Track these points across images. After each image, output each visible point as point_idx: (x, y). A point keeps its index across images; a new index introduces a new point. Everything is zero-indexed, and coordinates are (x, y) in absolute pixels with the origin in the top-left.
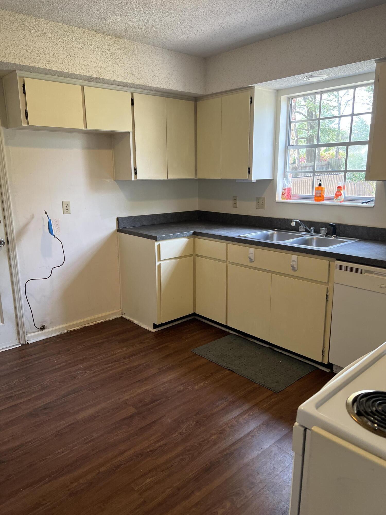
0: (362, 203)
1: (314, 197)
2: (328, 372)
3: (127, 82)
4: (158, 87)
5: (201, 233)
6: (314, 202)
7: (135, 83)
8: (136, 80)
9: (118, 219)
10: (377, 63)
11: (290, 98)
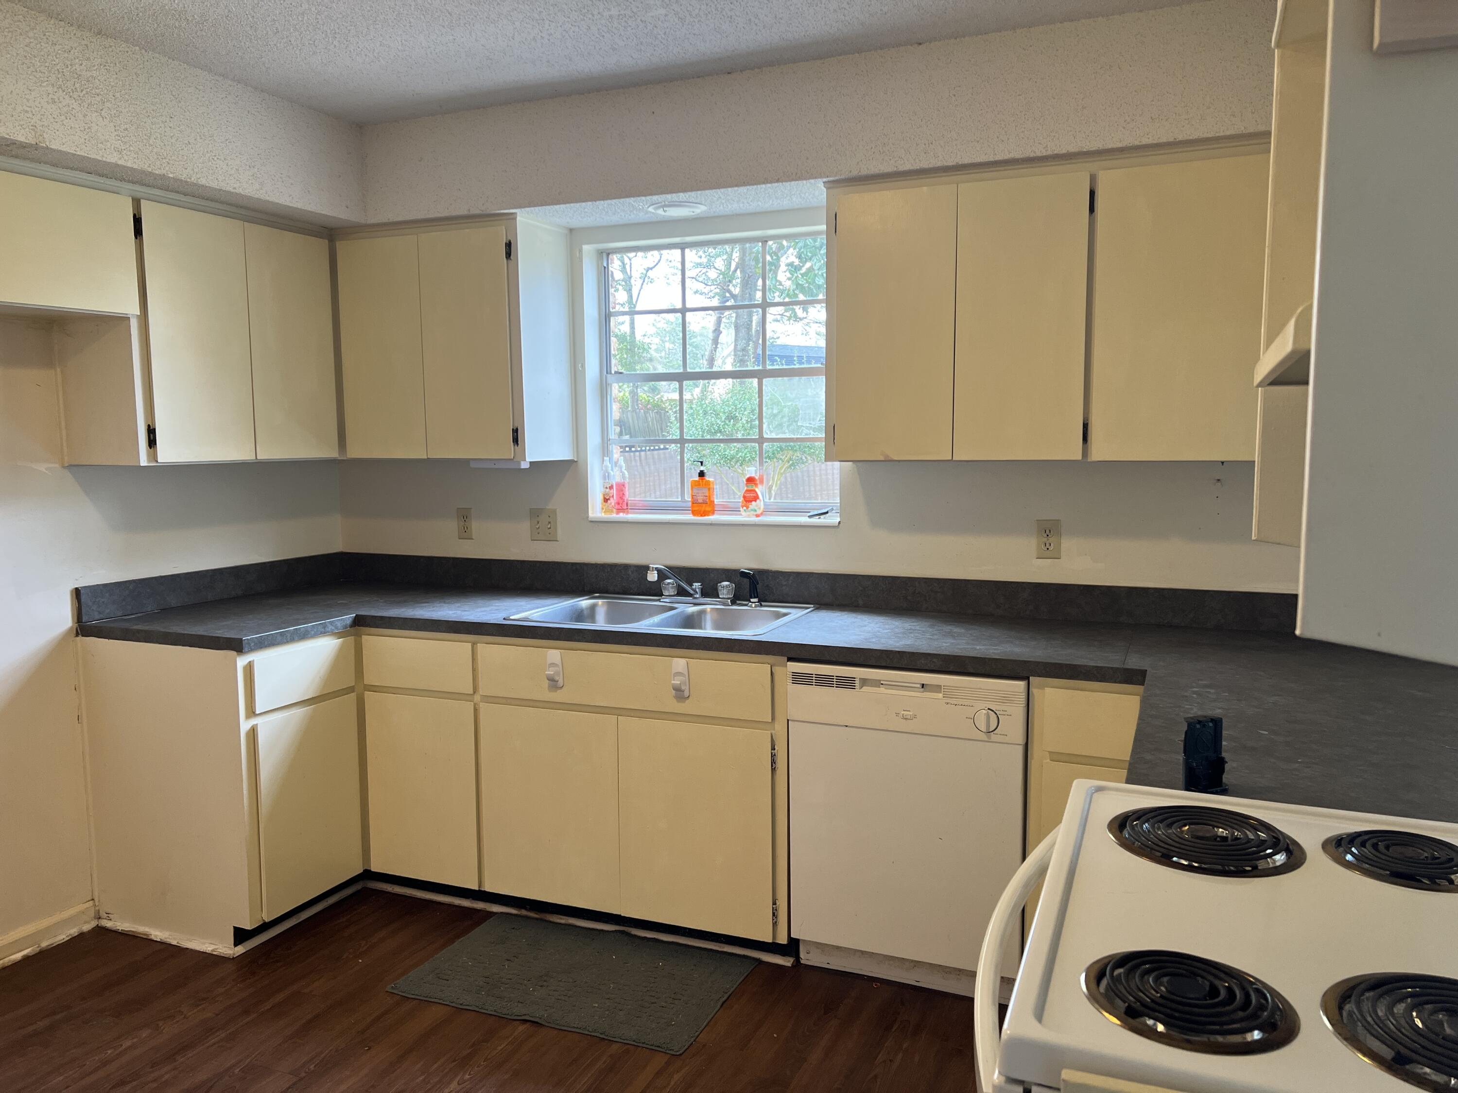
0: (810, 517)
1: (690, 504)
2: (789, 964)
3: (129, 164)
4: (227, 189)
5: (382, 618)
6: (689, 517)
7: (154, 171)
8: (158, 163)
9: (77, 593)
10: (828, 188)
11: (602, 253)
